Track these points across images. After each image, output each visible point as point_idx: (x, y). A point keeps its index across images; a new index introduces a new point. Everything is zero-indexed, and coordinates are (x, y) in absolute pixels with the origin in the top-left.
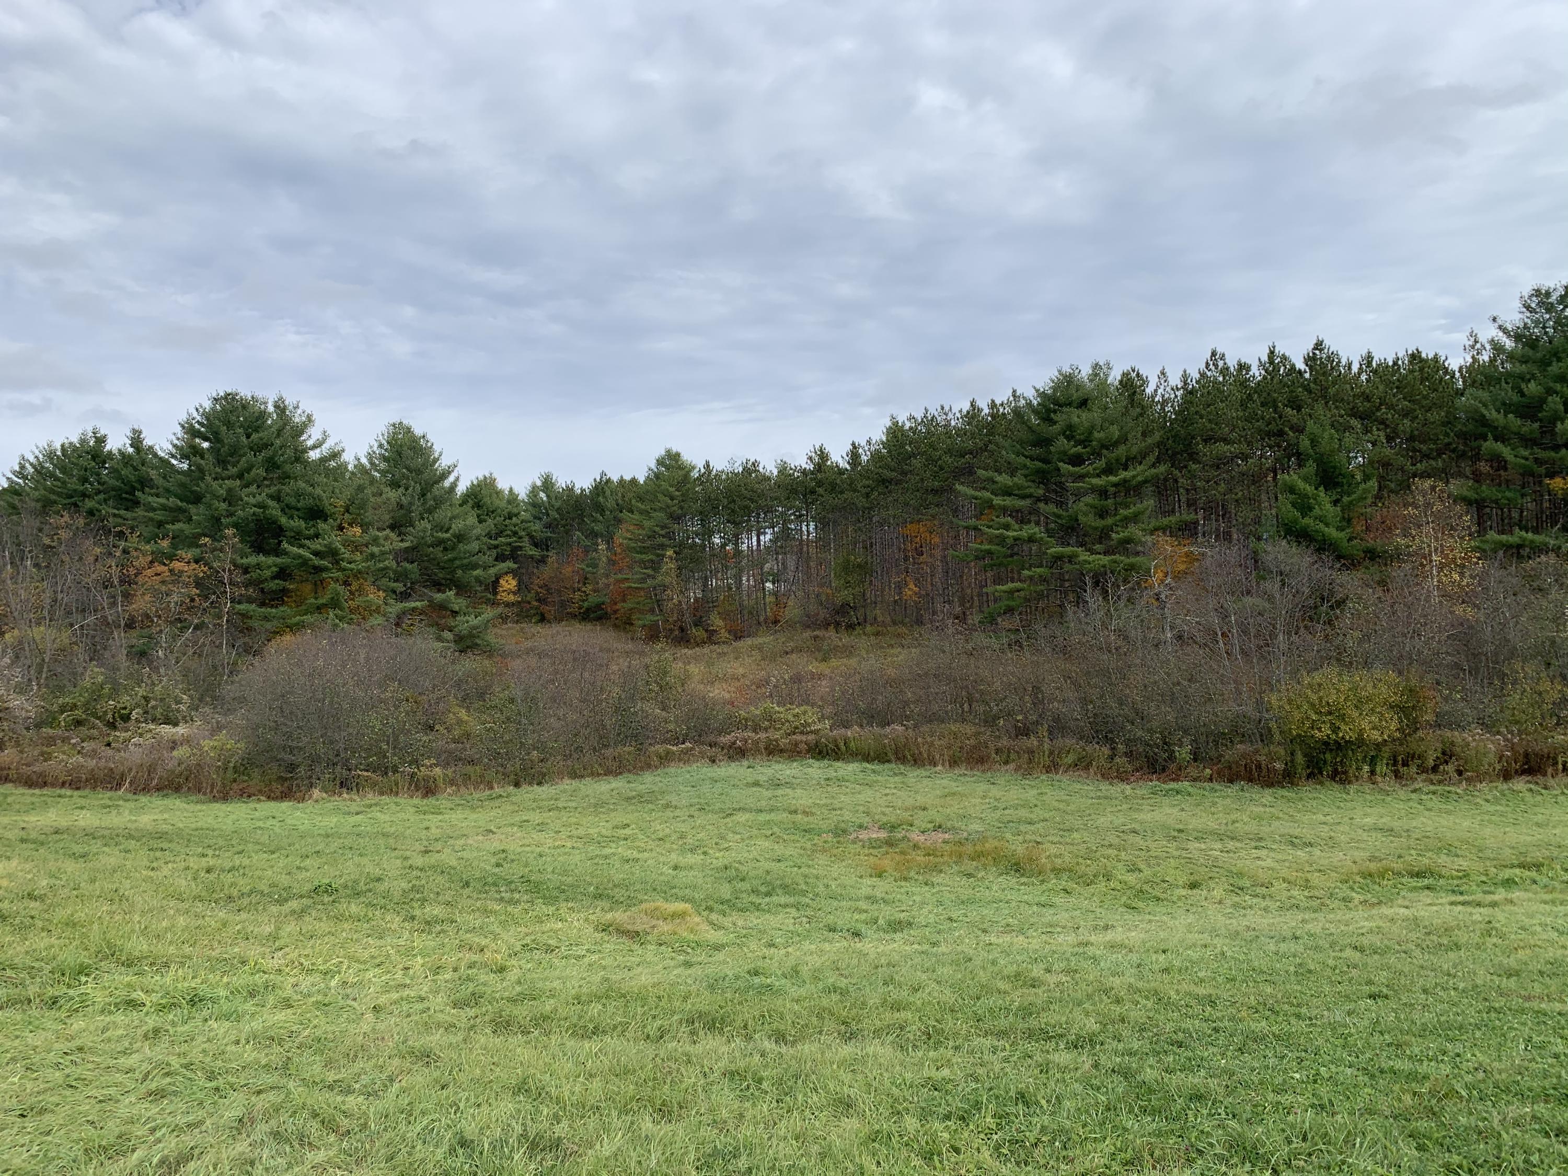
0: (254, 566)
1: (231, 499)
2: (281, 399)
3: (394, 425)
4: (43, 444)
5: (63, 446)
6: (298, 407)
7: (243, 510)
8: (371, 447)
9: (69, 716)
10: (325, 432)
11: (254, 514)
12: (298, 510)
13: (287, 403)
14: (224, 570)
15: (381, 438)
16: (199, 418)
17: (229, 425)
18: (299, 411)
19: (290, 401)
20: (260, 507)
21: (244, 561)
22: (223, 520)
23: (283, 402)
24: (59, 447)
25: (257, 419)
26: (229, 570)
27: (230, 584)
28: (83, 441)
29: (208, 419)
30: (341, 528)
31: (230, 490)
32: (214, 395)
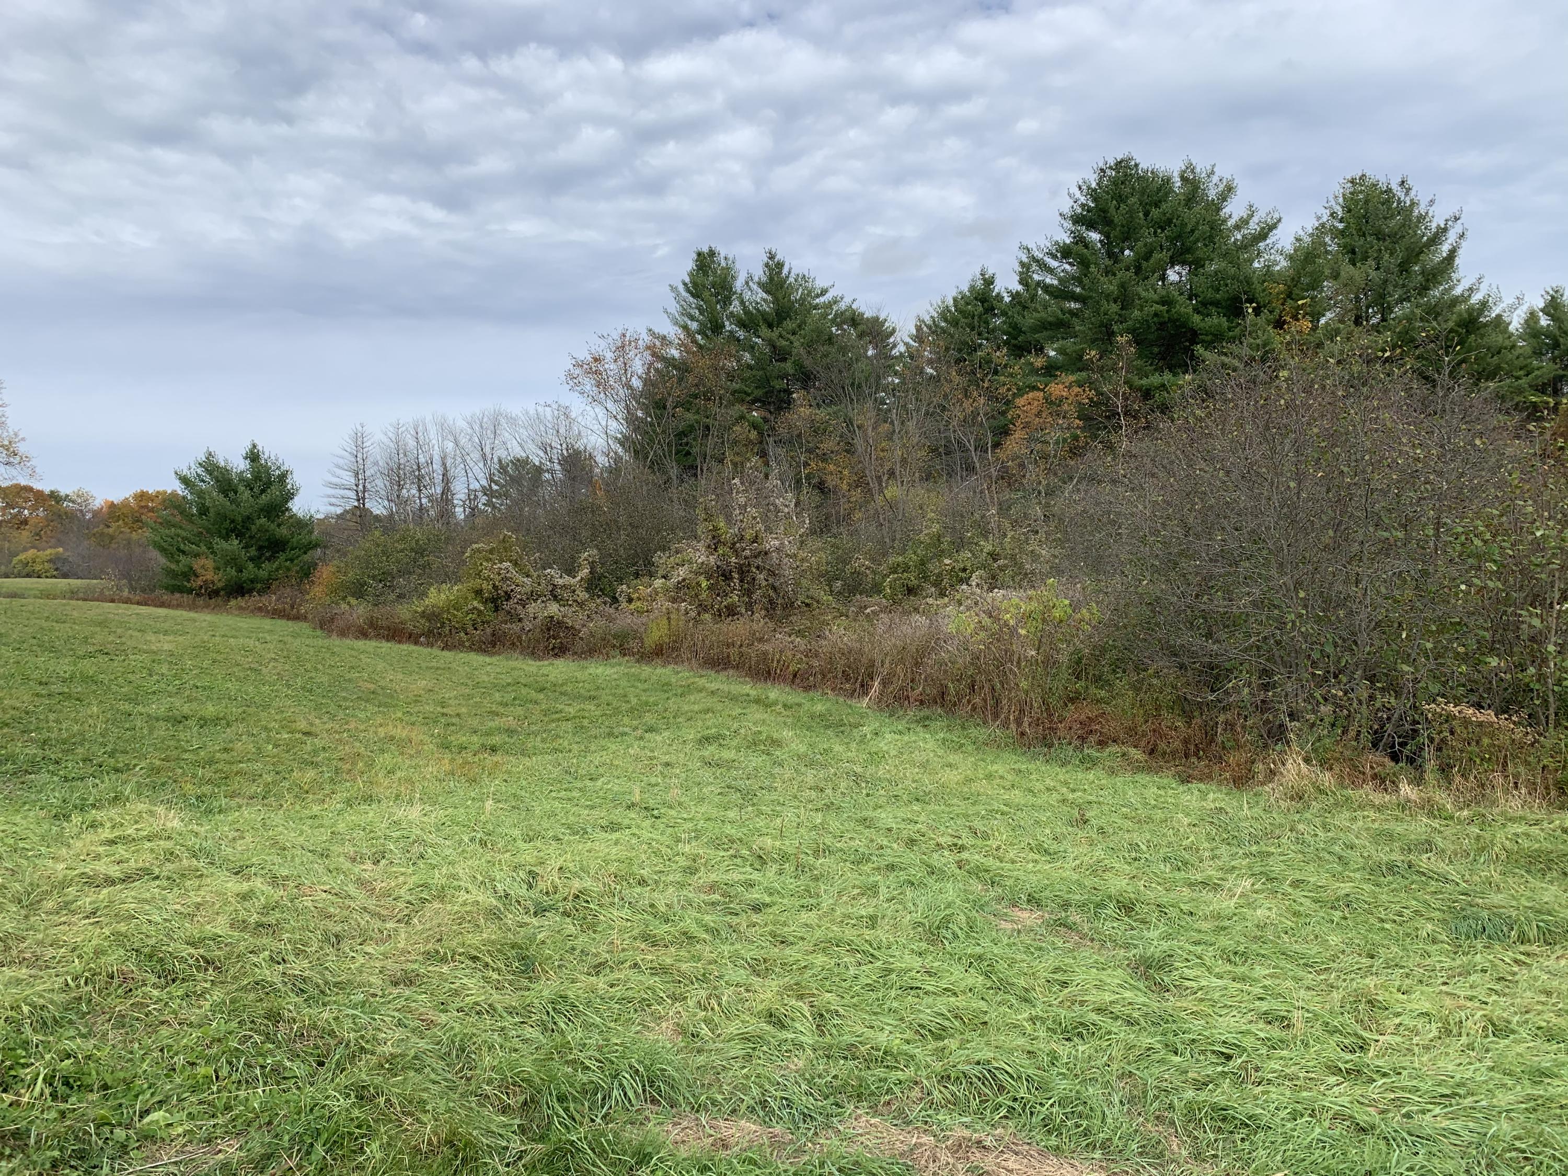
0: (1157, 388)
1: (1125, 299)
2: (1191, 167)
3: (1353, 182)
4: (937, 301)
5: (955, 300)
6: (1213, 173)
7: (1141, 310)
8: (1319, 218)
9: (895, 580)
10: (1251, 206)
11: (1156, 315)
12: (1216, 304)
13: (1198, 170)
14: (1117, 395)
15: (1333, 203)
16: (1083, 199)
17: (1121, 199)
18: (1215, 179)
19: (1201, 167)
20: (1163, 303)
21: (1144, 382)
22: (1115, 328)
23: (1193, 171)
24: (951, 302)
25: (1159, 190)
26: (1124, 393)
27: (1125, 414)
28: (972, 288)
29: (1095, 200)
30: (1279, 324)
31: (1123, 286)
32: (1101, 165)
